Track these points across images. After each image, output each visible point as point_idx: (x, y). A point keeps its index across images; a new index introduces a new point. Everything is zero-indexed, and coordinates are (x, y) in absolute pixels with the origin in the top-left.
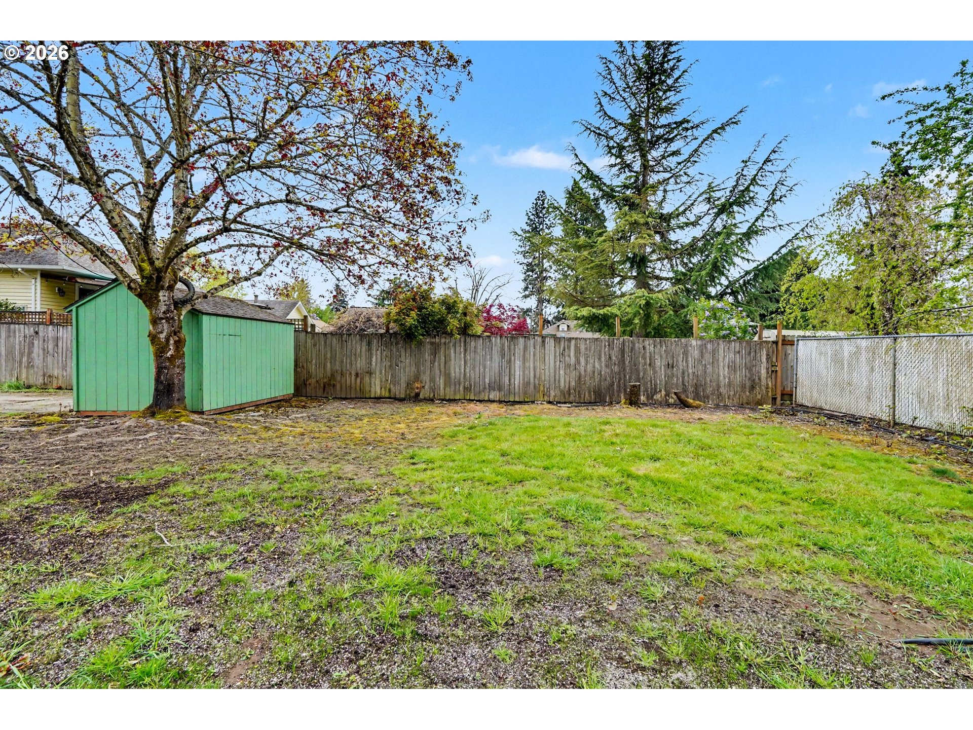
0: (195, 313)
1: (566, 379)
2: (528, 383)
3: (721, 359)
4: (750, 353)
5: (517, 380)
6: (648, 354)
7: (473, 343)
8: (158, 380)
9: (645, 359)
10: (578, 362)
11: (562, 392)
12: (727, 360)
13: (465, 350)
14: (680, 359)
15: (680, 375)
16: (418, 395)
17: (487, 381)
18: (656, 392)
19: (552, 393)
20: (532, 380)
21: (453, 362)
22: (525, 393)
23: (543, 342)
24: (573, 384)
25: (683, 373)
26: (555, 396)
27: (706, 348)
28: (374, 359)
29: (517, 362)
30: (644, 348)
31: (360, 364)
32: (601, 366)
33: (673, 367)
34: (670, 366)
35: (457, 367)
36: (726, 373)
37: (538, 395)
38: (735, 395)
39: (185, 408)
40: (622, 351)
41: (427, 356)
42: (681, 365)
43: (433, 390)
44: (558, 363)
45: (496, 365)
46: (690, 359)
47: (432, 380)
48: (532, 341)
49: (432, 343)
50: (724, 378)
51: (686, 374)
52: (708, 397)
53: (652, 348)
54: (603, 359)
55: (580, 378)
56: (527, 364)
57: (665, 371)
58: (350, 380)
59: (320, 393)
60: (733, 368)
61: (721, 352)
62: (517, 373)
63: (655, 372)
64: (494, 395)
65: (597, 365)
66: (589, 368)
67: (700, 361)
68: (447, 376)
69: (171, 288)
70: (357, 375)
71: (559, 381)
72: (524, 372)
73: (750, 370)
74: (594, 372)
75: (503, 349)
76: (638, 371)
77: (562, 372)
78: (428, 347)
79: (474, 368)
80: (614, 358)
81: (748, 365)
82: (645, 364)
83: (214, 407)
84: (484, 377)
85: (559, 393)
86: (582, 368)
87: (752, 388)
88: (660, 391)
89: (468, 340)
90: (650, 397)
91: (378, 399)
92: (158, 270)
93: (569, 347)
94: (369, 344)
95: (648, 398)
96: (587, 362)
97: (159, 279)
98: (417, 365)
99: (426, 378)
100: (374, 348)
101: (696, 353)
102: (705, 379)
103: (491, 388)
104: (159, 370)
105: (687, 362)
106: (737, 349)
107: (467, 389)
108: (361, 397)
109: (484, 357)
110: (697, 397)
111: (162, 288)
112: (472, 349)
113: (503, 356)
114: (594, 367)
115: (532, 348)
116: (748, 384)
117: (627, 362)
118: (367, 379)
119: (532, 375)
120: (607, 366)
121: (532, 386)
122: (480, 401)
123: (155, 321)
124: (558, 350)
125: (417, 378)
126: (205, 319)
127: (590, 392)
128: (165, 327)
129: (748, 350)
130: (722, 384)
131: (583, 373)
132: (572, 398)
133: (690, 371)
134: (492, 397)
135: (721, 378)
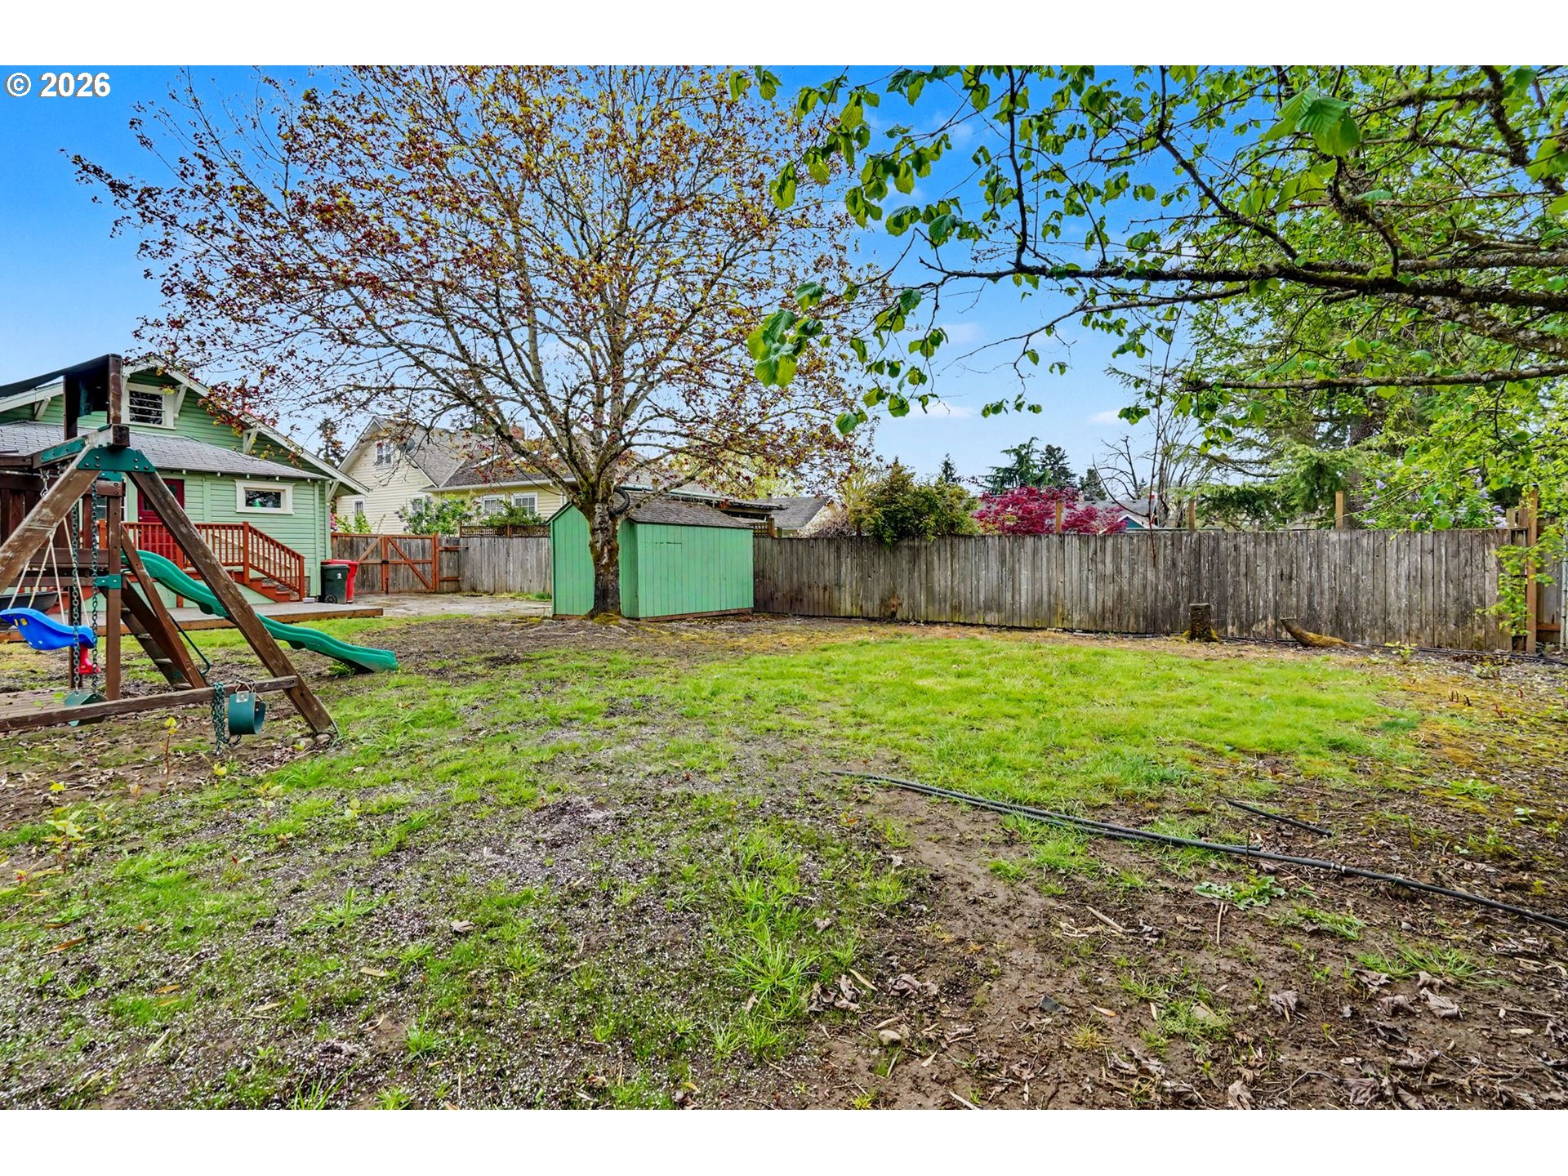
0: (632, 522)
1: (1100, 596)
2: (1041, 601)
3: (1392, 565)
4: (1457, 553)
5: (1024, 599)
6: (1243, 559)
7: (962, 546)
8: (597, 587)
9: (1238, 566)
10: (1119, 572)
11: (1093, 617)
12: (1405, 564)
13: (952, 556)
14: (1306, 565)
15: (1304, 590)
16: (894, 614)
17: (982, 598)
18: (1256, 621)
19: (1076, 618)
20: (1045, 598)
21: (936, 572)
22: (1036, 616)
23: (1062, 542)
24: (1110, 604)
25: (1311, 589)
26: (1080, 622)
27: (1359, 545)
28: (843, 569)
29: (1024, 572)
30: (1236, 548)
31: (829, 575)
32: (1157, 577)
33: (1291, 578)
34: (1286, 577)
35: (942, 578)
36: (1402, 589)
37: (1054, 619)
38: (1421, 628)
39: (619, 613)
40: (1197, 554)
41: (904, 565)
42: (1307, 576)
43: (912, 608)
44: (1085, 572)
45: (993, 575)
46: (1326, 565)
47: (911, 596)
48: (1044, 541)
49: (910, 548)
50: (1399, 598)
51: (1317, 590)
52: (1363, 631)
53: (1251, 549)
54: (1161, 567)
55: (1120, 595)
56: (1037, 575)
57: (1275, 586)
58: (818, 594)
59: (787, 608)
60: (1417, 579)
61: (1392, 552)
62: (1024, 587)
63: (1256, 587)
64: (991, 618)
65: (1150, 575)
66: (1137, 580)
67: (1345, 569)
68: (930, 591)
69: (604, 500)
70: (825, 589)
71: (1087, 600)
72: (1033, 585)
73: (1459, 585)
74: (1145, 587)
75: (1002, 554)
76: (1223, 584)
77: (1091, 586)
78: (906, 552)
79: (964, 581)
80: (1181, 565)
81: (1454, 574)
82: (1238, 572)
83: (650, 614)
84: (978, 592)
85: (1086, 617)
86: (1125, 581)
87: (1463, 617)
88: (1265, 618)
89: (956, 541)
90: (1245, 627)
91: (849, 618)
92: (592, 485)
93: (1103, 550)
94: (838, 549)
95: (1240, 629)
96: (1133, 573)
97: (595, 493)
98: (893, 577)
99: (903, 593)
100: (843, 556)
101: (1338, 556)
102: (1356, 599)
103: (988, 608)
104: (597, 576)
105: (1319, 568)
106: (1428, 546)
107: (956, 609)
108: (829, 614)
109: (978, 566)
110: (1338, 628)
111: (597, 501)
112: (962, 554)
113: (1003, 563)
114: (1145, 578)
115: (1045, 552)
116: (1453, 610)
117: (1204, 572)
118: (836, 594)
119: (1045, 589)
120: (1167, 578)
121: (1045, 606)
122: (972, 625)
123: (593, 531)
124: (1084, 552)
125: (893, 593)
126: (639, 526)
127: (1137, 617)
128: (600, 536)
129: (1452, 548)
130: (1394, 608)
131: (1126, 588)
132: (1107, 625)
133: (1326, 586)
134: (988, 620)
135: (1392, 598)
